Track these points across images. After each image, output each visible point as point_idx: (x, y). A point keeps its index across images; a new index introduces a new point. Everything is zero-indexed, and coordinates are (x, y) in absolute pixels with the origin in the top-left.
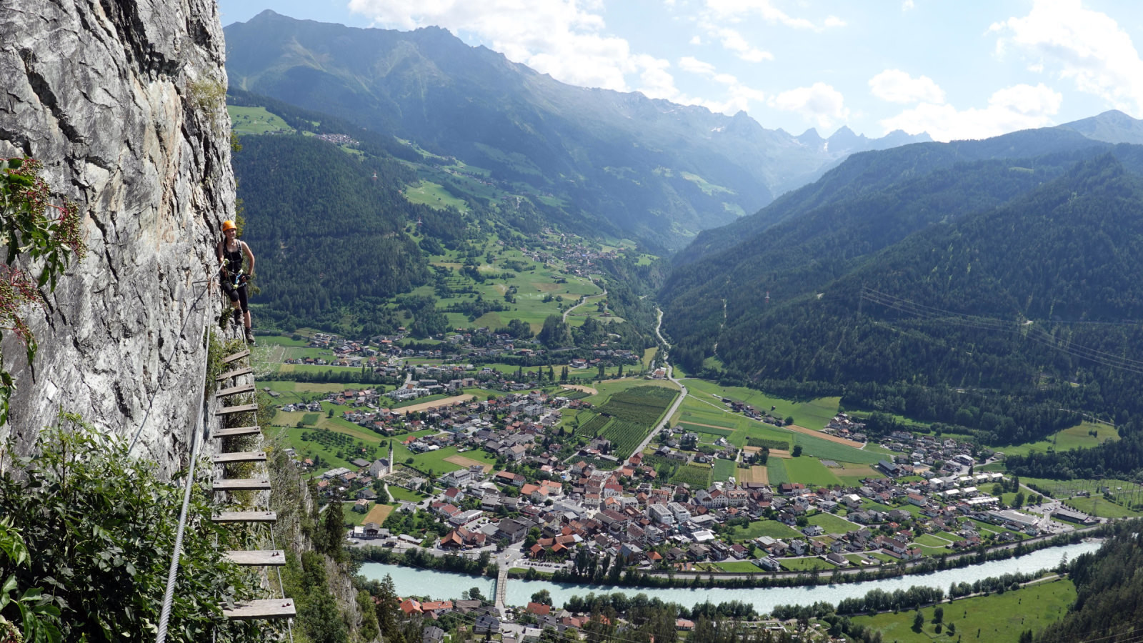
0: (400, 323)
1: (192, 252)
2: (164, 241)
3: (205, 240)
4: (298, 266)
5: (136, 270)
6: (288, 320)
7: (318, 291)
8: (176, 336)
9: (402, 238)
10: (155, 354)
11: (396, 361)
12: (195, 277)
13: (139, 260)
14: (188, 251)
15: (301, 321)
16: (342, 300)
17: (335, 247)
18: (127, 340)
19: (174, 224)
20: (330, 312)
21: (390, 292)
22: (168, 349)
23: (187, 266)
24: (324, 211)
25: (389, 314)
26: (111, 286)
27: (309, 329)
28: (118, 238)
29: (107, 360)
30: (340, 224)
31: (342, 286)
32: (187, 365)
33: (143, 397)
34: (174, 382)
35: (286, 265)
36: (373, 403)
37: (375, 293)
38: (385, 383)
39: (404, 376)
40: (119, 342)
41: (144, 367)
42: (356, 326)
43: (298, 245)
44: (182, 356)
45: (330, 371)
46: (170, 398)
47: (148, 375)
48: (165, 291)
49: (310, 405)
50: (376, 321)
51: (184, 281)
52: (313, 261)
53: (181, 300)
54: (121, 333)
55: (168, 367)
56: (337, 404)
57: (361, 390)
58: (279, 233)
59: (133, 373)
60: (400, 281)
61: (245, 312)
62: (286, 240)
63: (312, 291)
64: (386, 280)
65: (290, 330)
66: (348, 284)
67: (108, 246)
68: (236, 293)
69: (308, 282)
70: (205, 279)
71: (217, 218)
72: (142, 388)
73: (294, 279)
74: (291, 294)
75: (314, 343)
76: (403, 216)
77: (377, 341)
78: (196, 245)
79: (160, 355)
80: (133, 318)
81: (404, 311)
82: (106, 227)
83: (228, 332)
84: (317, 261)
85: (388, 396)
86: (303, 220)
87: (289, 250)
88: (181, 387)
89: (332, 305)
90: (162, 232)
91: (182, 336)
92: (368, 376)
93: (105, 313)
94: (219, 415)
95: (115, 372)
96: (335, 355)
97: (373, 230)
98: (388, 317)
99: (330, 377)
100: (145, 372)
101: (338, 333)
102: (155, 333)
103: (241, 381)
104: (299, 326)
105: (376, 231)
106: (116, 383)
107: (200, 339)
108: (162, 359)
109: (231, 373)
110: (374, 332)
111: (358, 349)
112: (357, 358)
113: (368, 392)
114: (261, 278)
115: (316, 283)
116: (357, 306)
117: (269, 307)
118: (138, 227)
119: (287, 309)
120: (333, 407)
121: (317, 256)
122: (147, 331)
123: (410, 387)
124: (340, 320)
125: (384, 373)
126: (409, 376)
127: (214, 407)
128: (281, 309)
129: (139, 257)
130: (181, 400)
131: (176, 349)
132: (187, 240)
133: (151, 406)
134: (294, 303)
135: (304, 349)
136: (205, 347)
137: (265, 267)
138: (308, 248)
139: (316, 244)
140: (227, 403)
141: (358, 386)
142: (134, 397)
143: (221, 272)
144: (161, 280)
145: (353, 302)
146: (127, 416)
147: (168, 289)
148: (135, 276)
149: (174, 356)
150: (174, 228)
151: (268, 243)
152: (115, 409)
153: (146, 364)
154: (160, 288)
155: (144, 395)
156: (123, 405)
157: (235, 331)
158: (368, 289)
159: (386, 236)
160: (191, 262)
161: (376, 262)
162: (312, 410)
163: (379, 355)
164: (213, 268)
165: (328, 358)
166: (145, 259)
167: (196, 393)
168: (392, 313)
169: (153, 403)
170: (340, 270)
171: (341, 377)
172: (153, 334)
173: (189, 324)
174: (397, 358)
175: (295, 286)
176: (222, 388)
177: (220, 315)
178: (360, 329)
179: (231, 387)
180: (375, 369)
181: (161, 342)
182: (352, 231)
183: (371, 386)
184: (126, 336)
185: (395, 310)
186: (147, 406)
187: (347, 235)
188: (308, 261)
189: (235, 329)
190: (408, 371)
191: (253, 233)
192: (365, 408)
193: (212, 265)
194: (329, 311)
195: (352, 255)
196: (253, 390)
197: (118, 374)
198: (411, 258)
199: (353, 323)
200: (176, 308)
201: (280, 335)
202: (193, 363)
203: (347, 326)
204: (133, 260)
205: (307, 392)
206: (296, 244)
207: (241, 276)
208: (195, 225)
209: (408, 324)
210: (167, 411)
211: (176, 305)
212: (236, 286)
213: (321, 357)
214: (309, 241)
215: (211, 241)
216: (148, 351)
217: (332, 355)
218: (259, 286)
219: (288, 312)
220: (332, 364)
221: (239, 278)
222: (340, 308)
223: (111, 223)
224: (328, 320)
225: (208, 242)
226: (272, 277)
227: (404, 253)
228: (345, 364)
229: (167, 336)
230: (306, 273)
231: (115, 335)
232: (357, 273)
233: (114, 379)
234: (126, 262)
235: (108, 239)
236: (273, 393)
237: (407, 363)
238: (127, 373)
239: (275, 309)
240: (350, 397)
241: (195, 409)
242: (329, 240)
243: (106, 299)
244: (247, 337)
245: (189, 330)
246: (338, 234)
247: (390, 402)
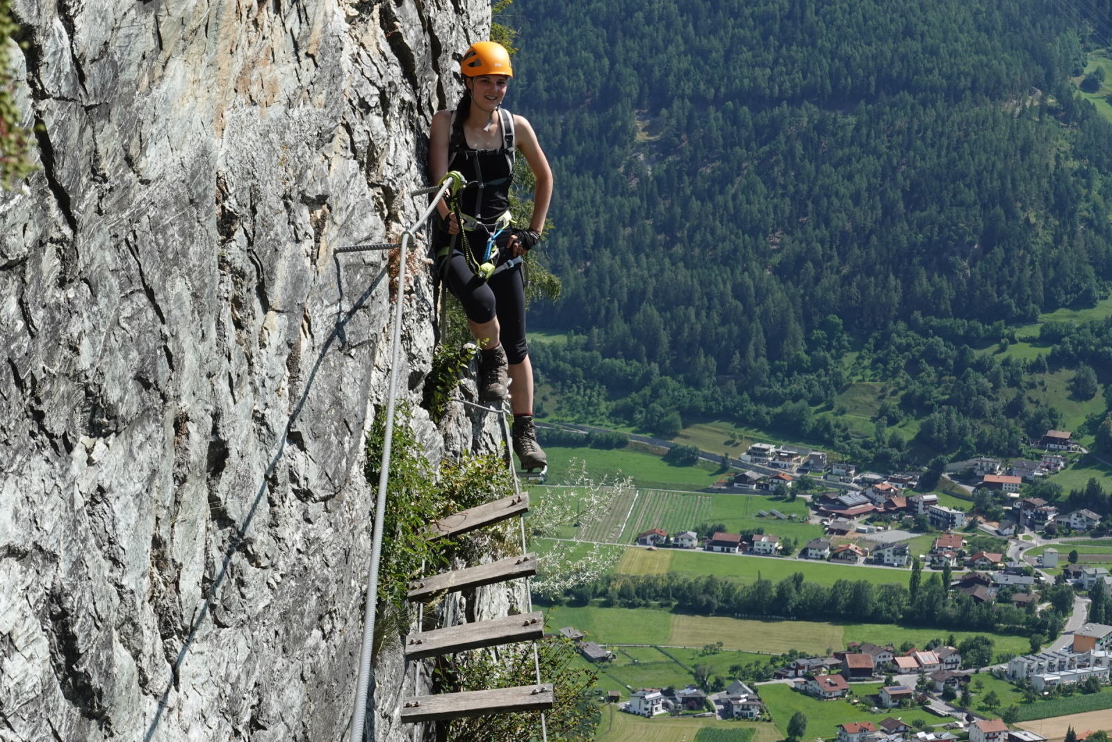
0: (1052, 414)
1: (337, 143)
2: (242, 98)
3: (385, 103)
4: (695, 205)
5: (140, 195)
6: (655, 394)
7: (761, 295)
8: (273, 435)
9: (1067, 112)
10: (196, 495)
11: (1035, 551)
12: (346, 228)
13: (151, 163)
14: (323, 139)
15: (699, 398)
16: (847, 328)
17: (826, 142)
18: (100, 443)
19: (280, 42)
20: (802, 371)
21: (1021, 303)
22: (243, 481)
23: (320, 189)
24: (790, 16)
25: (1013, 382)
26: (51, 249)
27: (728, 426)
28: (82, 78)
29: (25, 511)
30: (847, 61)
31: (846, 280)
32: (308, 542)
33: (147, 650)
34: (259, 598)
35: (652, 202)
36: (948, 696)
37: (963, 308)
38: (991, 629)
39: (1062, 604)
40: (69, 448)
41: (157, 542)
42: (892, 421)
43: (698, 133)
44: (291, 507)
45: (798, 579)
46: (242, 656)
47: (170, 572)
48: (239, 274)
49: (723, 695)
50: (965, 404)
51: (308, 244)
52: (749, 188)
53: (297, 312)
54: (78, 419)
55: (240, 543)
56: (817, 696)
57: (906, 649)
58: (632, 85)
59: (116, 562)
60: (1056, 264)
61: (516, 359)
62: (655, 112)
63: (739, 292)
64: (1006, 261)
65: (661, 430)
66: (869, 270)
67: (42, 105)
68: (487, 291)
69: (728, 260)
70: (378, 237)
71: (428, 26)
72: (147, 618)
73: (678, 249)
74: (669, 301)
75: (743, 479)
76: (1072, 36)
77: (968, 477)
78: (353, 119)
79: (213, 500)
80: (123, 366)
81: (1068, 374)
82: (40, 39)
83: (452, 428)
84: (761, 188)
85: (1000, 676)
86: (716, 45)
87: (664, 148)
88: (284, 616)
89: (812, 345)
90: (237, 68)
91: (294, 438)
92: (931, 602)
93: (25, 341)
94: (415, 719)
95: (52, 558)
96: (816, 520)
97: (964, 83)
98: (1008, 394)
99: (795, 598)
100: (160, 561)
101: (829, 444)
102: (199, 422)
103: (494, 603)
104: (693, 416)
105: (973, 89)
106: (55, 597)
107: (354, 449)
108: (220, 516)
109: (459, 575)
110: (956, 444)
111: (900, 503)
112: (893, 535)
113: (928, 658)
114: (563, 242)
115: (754, 265)
116: (901, 349)
117: (587, 347)
118: (153, 44)
119: (651, 356)
120: (803, 705)
121: (764, 169)
122: (170, 416)
123: (1081, 644)
124: (838, 400)
125: (989, 593)
126: (1081, 605)
127: (396, 690)
128: (630, 355)
129: (152, 152)
130: (281, 662)
131: (272, 481)
132: (321, 98)
133: (176, 680)
134: (675, 335)
135: (707, 500)
136: (373, 479)
137: (579, 204)
138: (730, 143)
139: (758, 130)
140: (443, 681)
141: (895, 635)
142: (118, 647)
143: (435, 216)
144: (228, 235)
145: (886, 337)
146: (88, 715)
147: (250, 269)
148: (135, 219)
149: (264, 506)
150: (279, 55)
151: (590, 121)
152: (47, 691)
153: (163, 532)
154: (223, 263)
155: (151, 641)
156: (76, 676)
157: (478, 425)
158: (938, 293)
159: (1011, 106)
160: (332, 178)
161: (970, 196)
162: (727, 713)
163: (972, 527)
164: (407, 201)
165: (793, 532)
166: (172, 160)
167: (337, 639)
168: (1026, 378)
169: (182, 668)
170: (841, 221)
171: (833, 601)
172: (191, 427)
173: (319, 394)
174: (1037, 541)
175: (683, 274)
176: (427, 627)
177: (428, 369)
178: (908, 431)
179: (456, 622)
180: (957, 576)
181: (218, 456)
182: (891, 85)
183: (942, 635)
184: (96, 430)
185: (1036, 367)
186: (161, 681)
187: (871, 99)
188: (731, 190)
189: (476, 418)
190: (1079, 586)
191: (541, 83)
192: (918, 714)
193: (405, 191)
194: (797, 367)
195: (889, 172)
196: (536, 636)
197: (64, 566)
198: (1097, 184)
199: (883, 412)
200: (275, 339)
201: (621, 443)
202: (327, 534)
203: (860, 422)
204: (129, 161)
205: (712, 650)
206: (689, 129)
207: (506, 234)
208: (350, 47)
209: (1082, 420)
210: (233, 701)
211: (276, 326)
212: (488, 267)
213: (766, 527)
214: (735, 120)
215: (405, 106)
216: (171, 487)
217: (804, 521)
218: (555, 270)
219: (655, 367)
220: (804, 553)
221: (500, 242)
222: (838, 357)
223: (58, 24)
224: (796, 398)
225: (395, 110)
226: (604, 240)
227: (1073, 164)
228: (849, 556)
229: (239, 435)
230: (720, 230)
231: (56, 424)
232: (902, 233)
233: (47, 581)
234: (106, 166)
235: (47, 80)
236: (594, 652)
237: (1073, 557)
238: (96, 561)
239: (609, 353)
240: (865, 673)
241: (328, 697)
242: (808, 114)
243: (29, 294)
244: (518, 448)
245: (317, 415)
246: (839, 98)
247: (1009, 698)
